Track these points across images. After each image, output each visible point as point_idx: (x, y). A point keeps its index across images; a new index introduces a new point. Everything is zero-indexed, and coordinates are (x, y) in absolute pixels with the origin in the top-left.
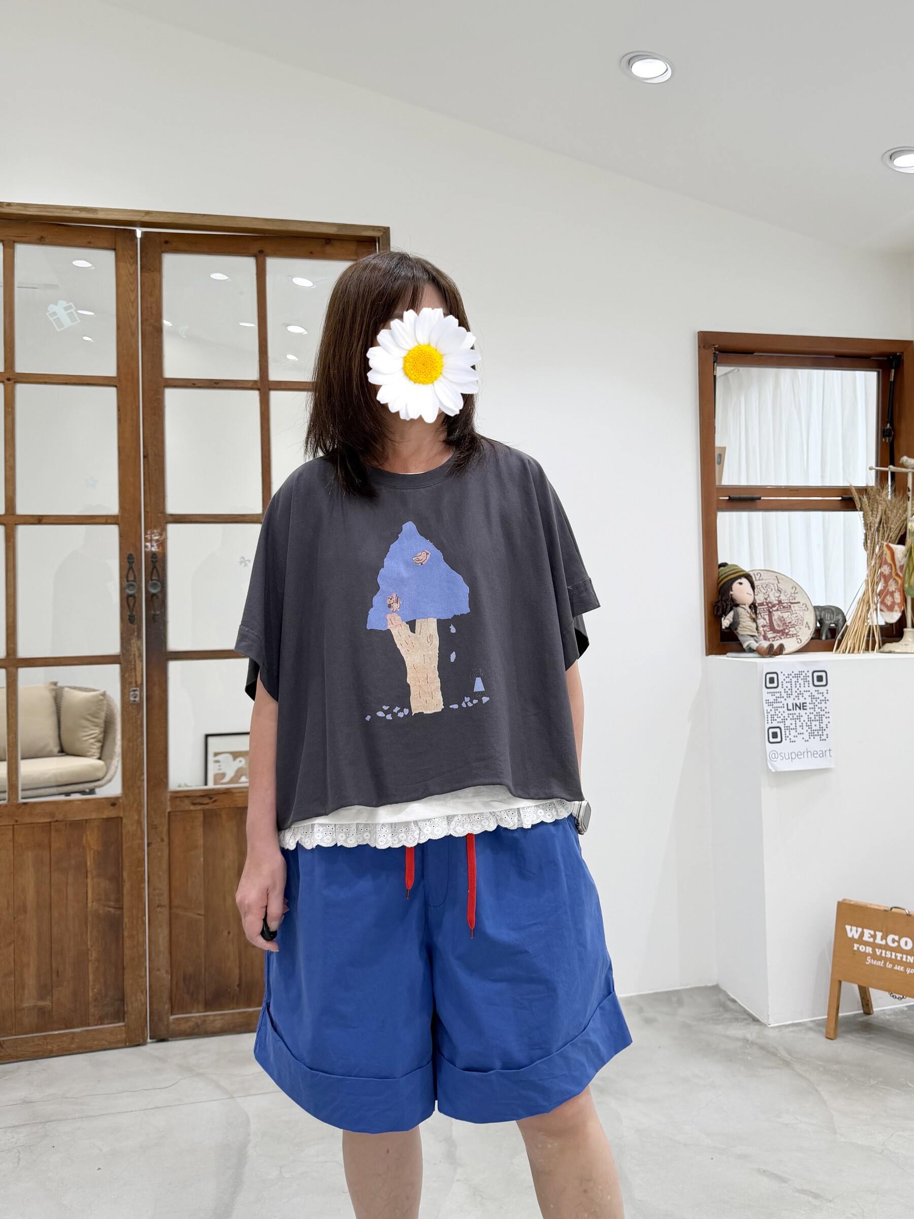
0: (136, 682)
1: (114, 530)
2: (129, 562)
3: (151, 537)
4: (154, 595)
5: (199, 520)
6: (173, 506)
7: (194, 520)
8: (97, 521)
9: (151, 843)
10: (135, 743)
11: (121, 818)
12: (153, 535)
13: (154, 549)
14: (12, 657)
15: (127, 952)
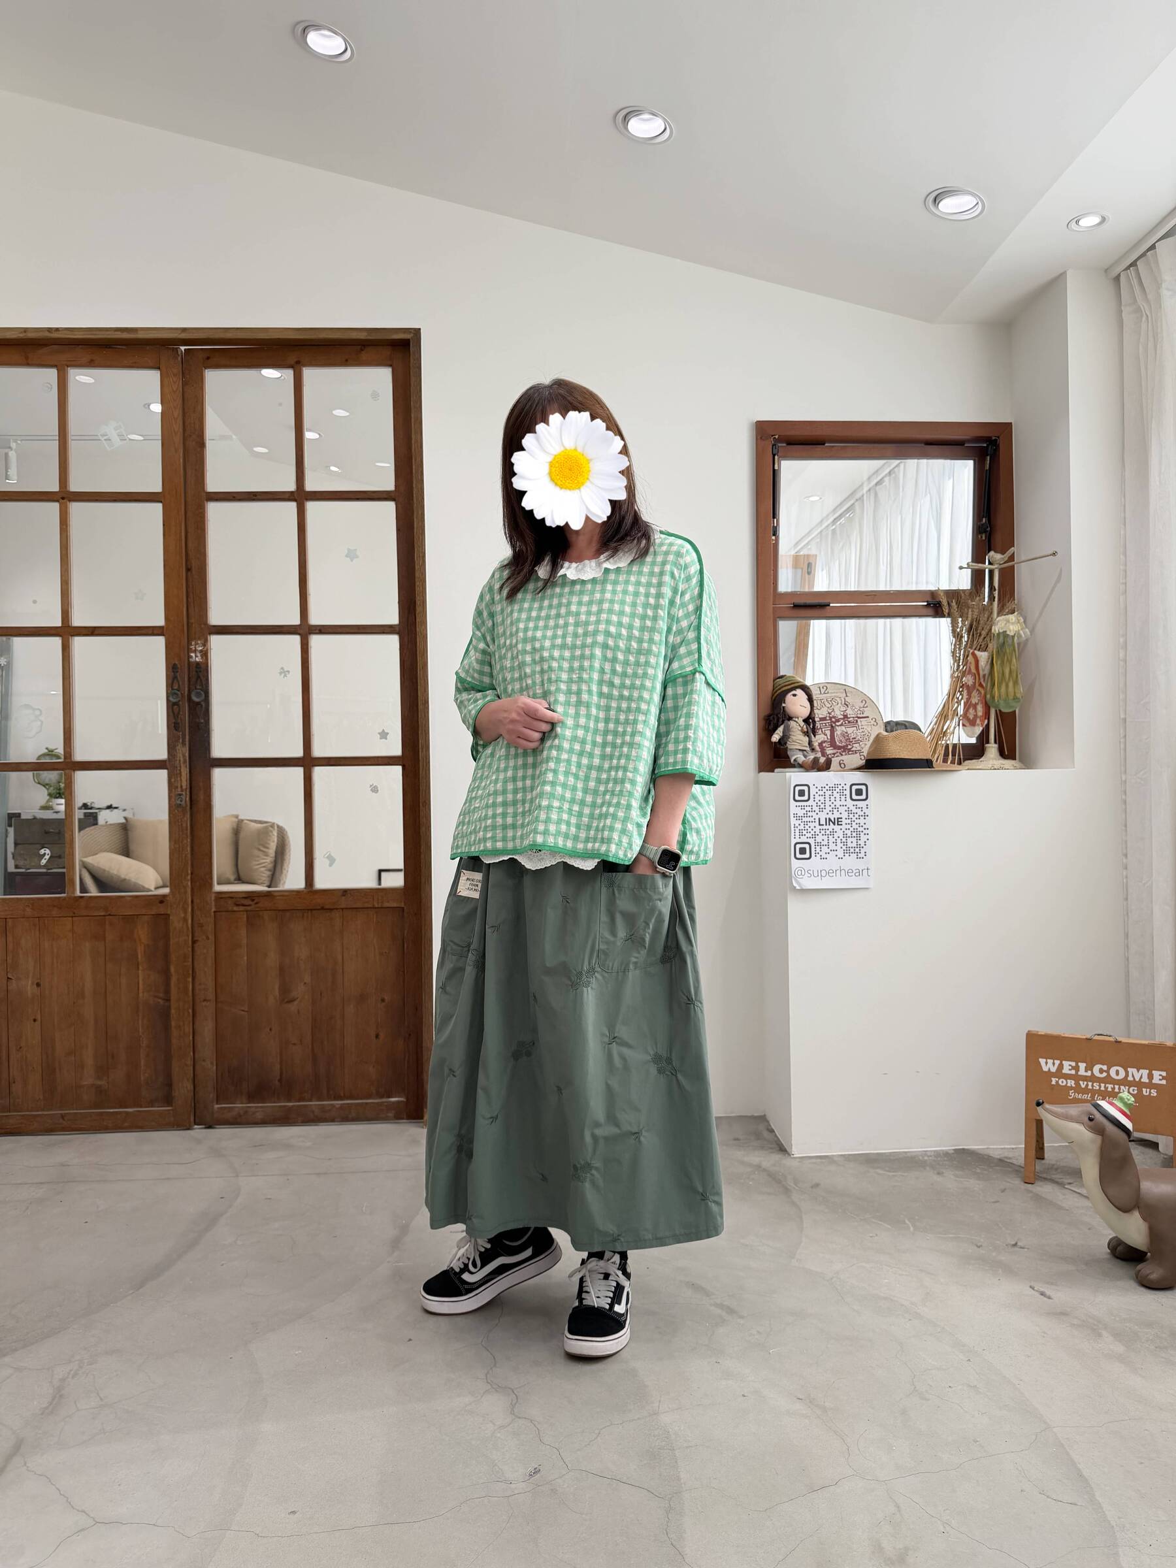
0: (181, 787)
1: (159, 642)
2: (173, 671)
3: (195, 648)
4: (198, 703)
5: (240, 631)
6: (215, 618)
7: (235, 631)
8: (143, 632)
9: (197, 941)
10: (181, 844)
11: (169, 915)
12: (197, 646)
13: (197, 659)
14: (69, 760)
15: (174, 1041)
